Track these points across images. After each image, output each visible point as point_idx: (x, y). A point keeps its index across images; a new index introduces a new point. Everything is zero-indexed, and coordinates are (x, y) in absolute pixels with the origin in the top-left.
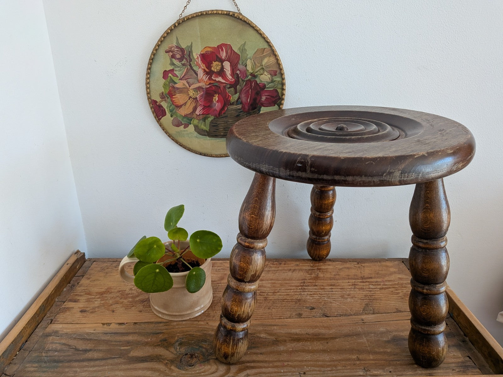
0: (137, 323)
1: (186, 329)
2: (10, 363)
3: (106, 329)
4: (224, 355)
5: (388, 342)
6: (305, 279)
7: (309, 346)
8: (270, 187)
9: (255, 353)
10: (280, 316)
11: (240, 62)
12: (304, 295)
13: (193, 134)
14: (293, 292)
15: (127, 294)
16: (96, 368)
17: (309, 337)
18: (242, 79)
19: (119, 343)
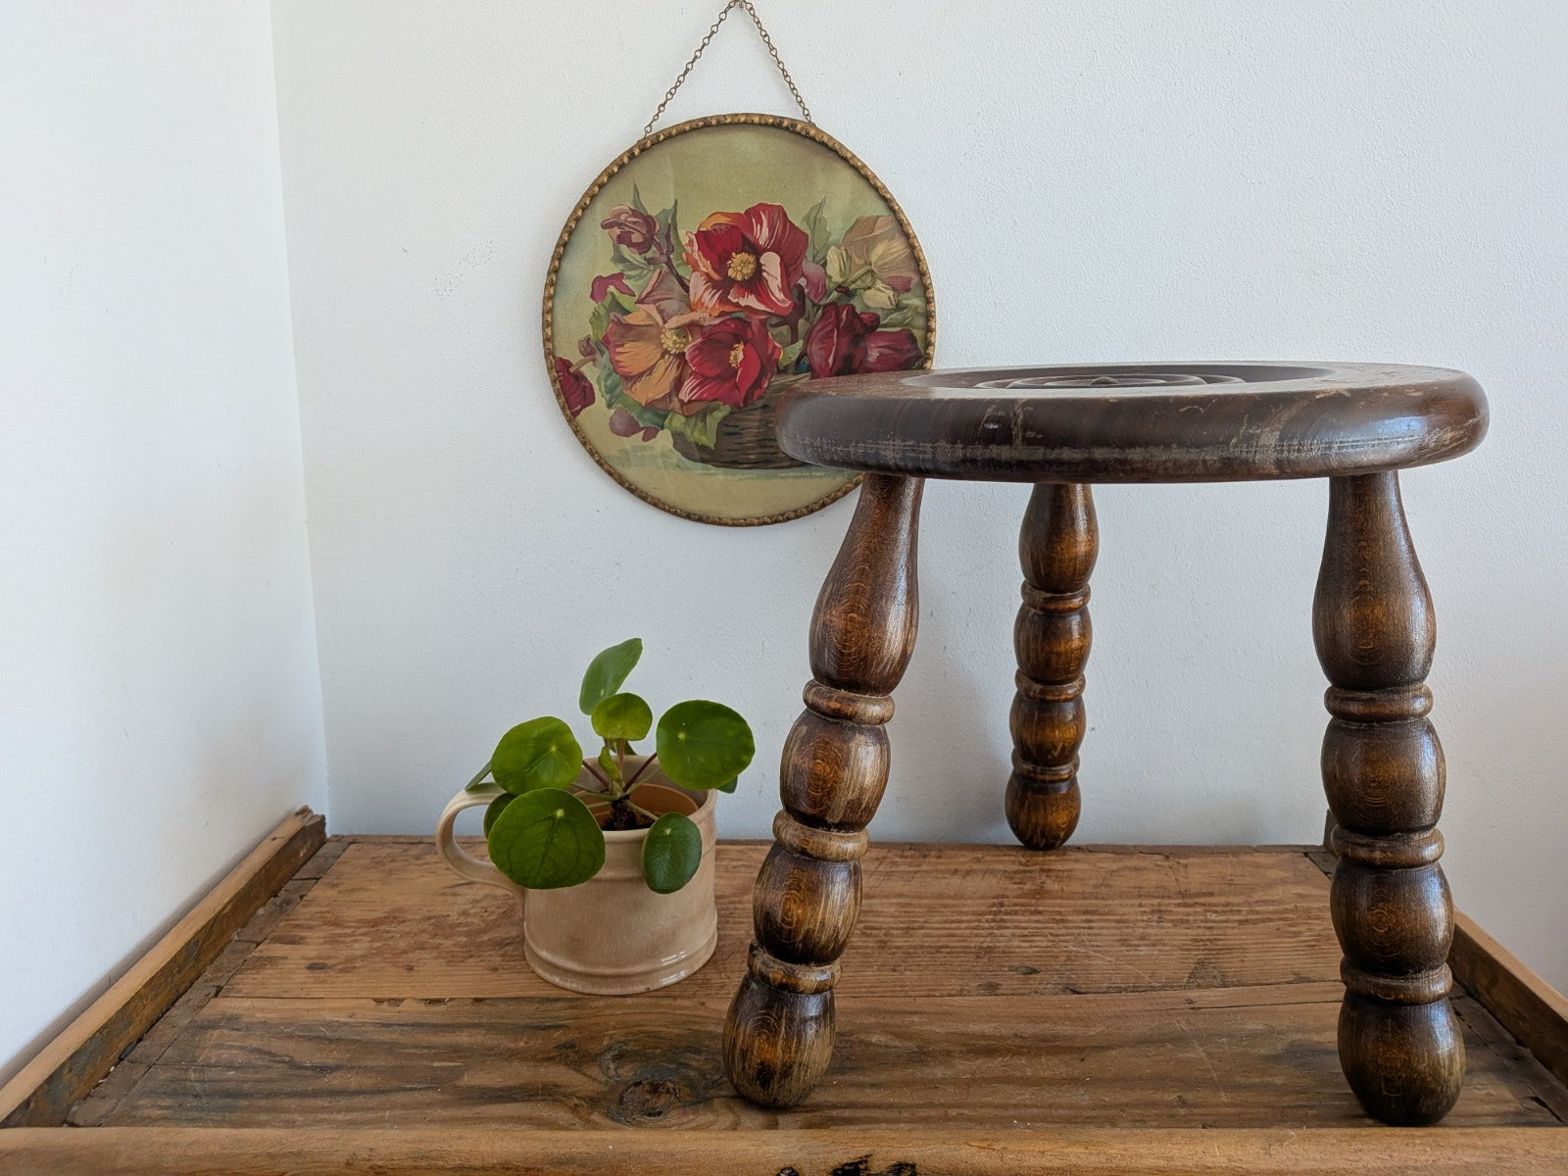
0: (483, 1000)
1: (637, 1018)
2: (88, 1095)
3: (387, 1012)
4: (760, 1072)
5: (1276, 1059)
6: (1003, 897)
7: (1022, 1066)
8: (904, 536)
9: (854, 1085)
10: (929, 990)
11: (809, 254)
12: (1002, 936)
13: (669, 458)
14: (966, 928)
15: (453, 926)
16: (355, 1114)
17: (1022, 1043)
18: (812, 302)
19: (425, 1051)
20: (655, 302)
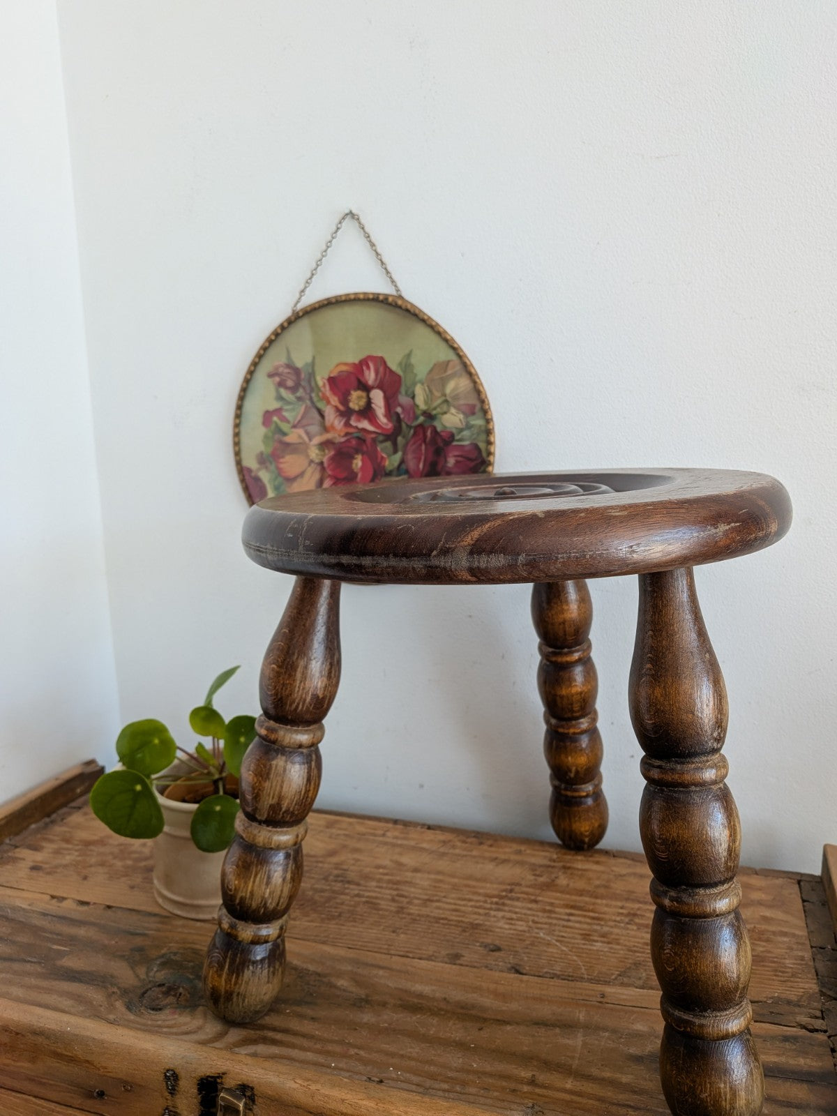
0: (112, 907)
3: (53, 907)
4: (212, 994)
5: (638, 1059)
6: (517, 884)
9: (301, 1016)
11: (403, 390)
12: (494, 916)
14: (471, 907)
18: (407, 425)
20: (303, 427)
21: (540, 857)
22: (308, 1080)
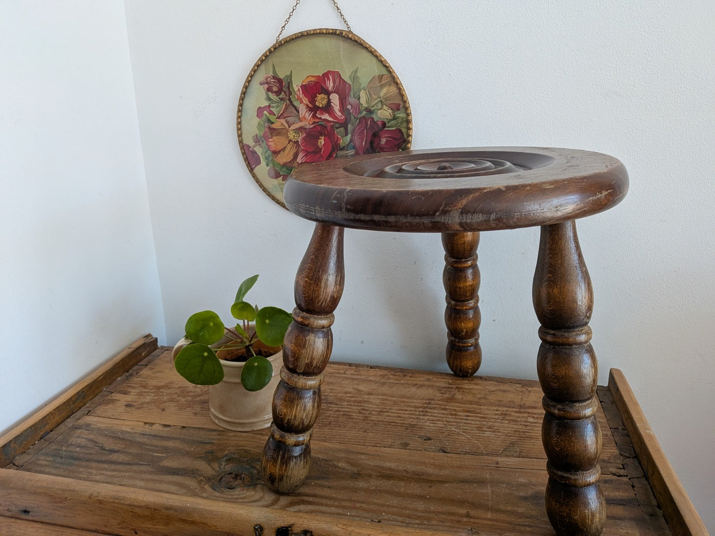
0: (186, 427)
1: (244, 442)
2: (24, 452)
3: (147, 429)
4: (270, 478)
5: (525, 499)
6: (433, 399)
7: (402, 487)
9: (320, 486)
10: (376, 443)
11: (352, 94)
14: (408, 414)
15: (188, 392)
16: (115, 473)
17: (406, 475)
18: (354, 116)
19: (154, 448)
20: (285, 118)
21: (442, 383)
22: (346, 525)
